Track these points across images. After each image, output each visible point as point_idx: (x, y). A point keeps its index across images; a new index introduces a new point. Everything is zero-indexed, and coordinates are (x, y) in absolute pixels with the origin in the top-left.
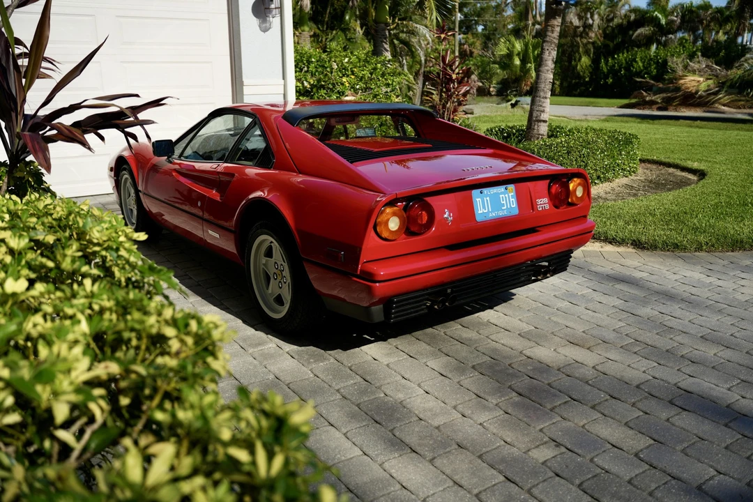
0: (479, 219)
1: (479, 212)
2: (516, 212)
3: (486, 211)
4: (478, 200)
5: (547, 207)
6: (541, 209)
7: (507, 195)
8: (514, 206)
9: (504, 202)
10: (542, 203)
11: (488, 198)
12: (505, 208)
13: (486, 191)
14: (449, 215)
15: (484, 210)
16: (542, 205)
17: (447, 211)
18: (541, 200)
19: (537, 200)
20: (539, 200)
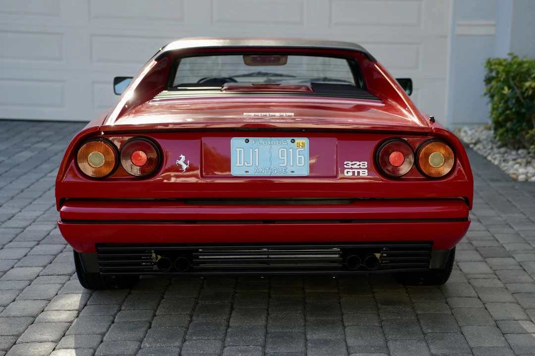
1: (238, 164)
2: (306, 172)
3: (251, 164)
4: (238, 150)
5: (364, 173)
6: (350, 174)
7: (291, 150)
8: (302, 164)
9: (285, 158)
10: (355, 166)
11: (257, 150)
12: (285, 165)
13: (255, 140)
14: (185, 162)
15: (246, 163)
16: (353, 170)
17: (183, 157)
18: (353, 163)
19: (345, 163)
20: (350, 163)
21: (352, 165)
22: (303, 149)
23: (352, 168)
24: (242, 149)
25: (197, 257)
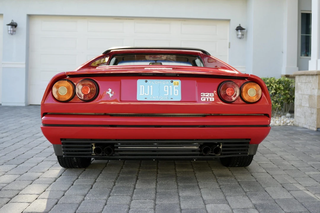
1: (141, 94)
2: (179, 99)
3: (148, 94)
4: (141, 86)
6: (204, 100)
7: (171, 86)
8: (177, 94)
9: (168, 91)
11: (151, 86)
12: (168, 94)
14: (111, 93)
15: (145, 93)
16: (206, 98)
17: (110, 90)
18: (206, 94)
19: (201, 94)
20: (204, 94)
21: (205, 95)
22: (178, 86)
23: (205, 97)
24: (143, 86)
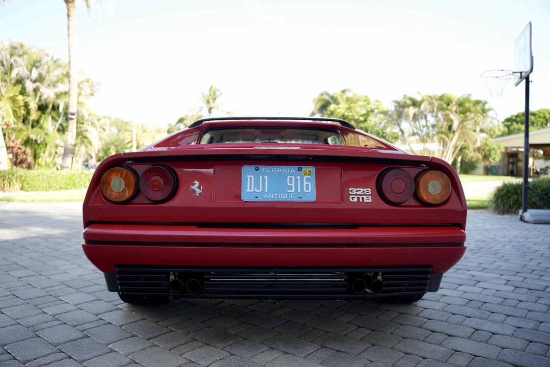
0: (245, 197)
1: (248, 191)
2: (313, 198)
3: (260, 191)
4: (249, 176)
5: (368, 199)
6: (355, 200)
7: (298, 177)
8: (309, 191)
9: (293, 185)
10: (360, 193)
11: (266, 177)
12: (293, 191)
13: (263, 169)
14: (199, 188)
15: (256, 189)
16: (358, 196)
17: (197, 183)
18: (358, 189)
19: (350, 189)
20: (355, 190)
21: (357, 191)
22: (310, 177)
23: (356, 195)
24: (252, 176)
25: (209, 280)
